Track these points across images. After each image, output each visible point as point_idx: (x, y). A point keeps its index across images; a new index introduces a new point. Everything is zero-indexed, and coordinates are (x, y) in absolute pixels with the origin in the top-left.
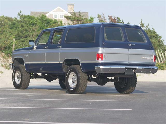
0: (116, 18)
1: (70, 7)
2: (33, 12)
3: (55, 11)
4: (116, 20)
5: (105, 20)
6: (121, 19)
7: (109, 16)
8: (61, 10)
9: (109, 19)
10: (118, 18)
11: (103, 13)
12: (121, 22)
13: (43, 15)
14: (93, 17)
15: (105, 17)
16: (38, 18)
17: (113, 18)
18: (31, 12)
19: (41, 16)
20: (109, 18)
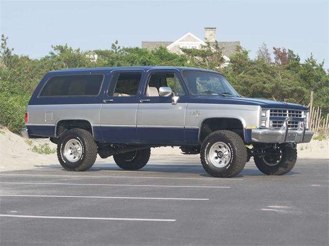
0: (287, 51)
1: (208, 33)
2: (146, 42)
3: (182, 41)
4: (286, 54)
5: (268, 54)
6: (294, 53)
7: (274, 48)
8: (193, 38)
9: (275, 53)
10: (289, 50)
11: (264, 43)
12: (296, 57)
13: (161, 48)
14: (247, 50)
15: (267, 50)
16: (153, 52)
17: (281, 51)
18: (142, 42)
19: (158, 49)
20: (275, 51)
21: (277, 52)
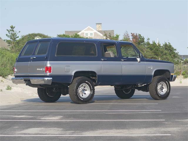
0: (138, 35)
1: (98, 26)
2: (67, 31)
3: (86, 30)
4: (137, 36)
5: (128, 36)
6: (142, 36)
7: (132, 34)
8: (91, 29)
9: (132, 36)
10: (139, 34)
11: (126, 31)
12: (142, 38)
13: (76, 34)
14: (118, 35)
15: (128, 34)
16: (72, 37)
17: (135, 34)
18: (65, 31)
19: (74, 35)
20: (132, 35)
21: (133, 35)
